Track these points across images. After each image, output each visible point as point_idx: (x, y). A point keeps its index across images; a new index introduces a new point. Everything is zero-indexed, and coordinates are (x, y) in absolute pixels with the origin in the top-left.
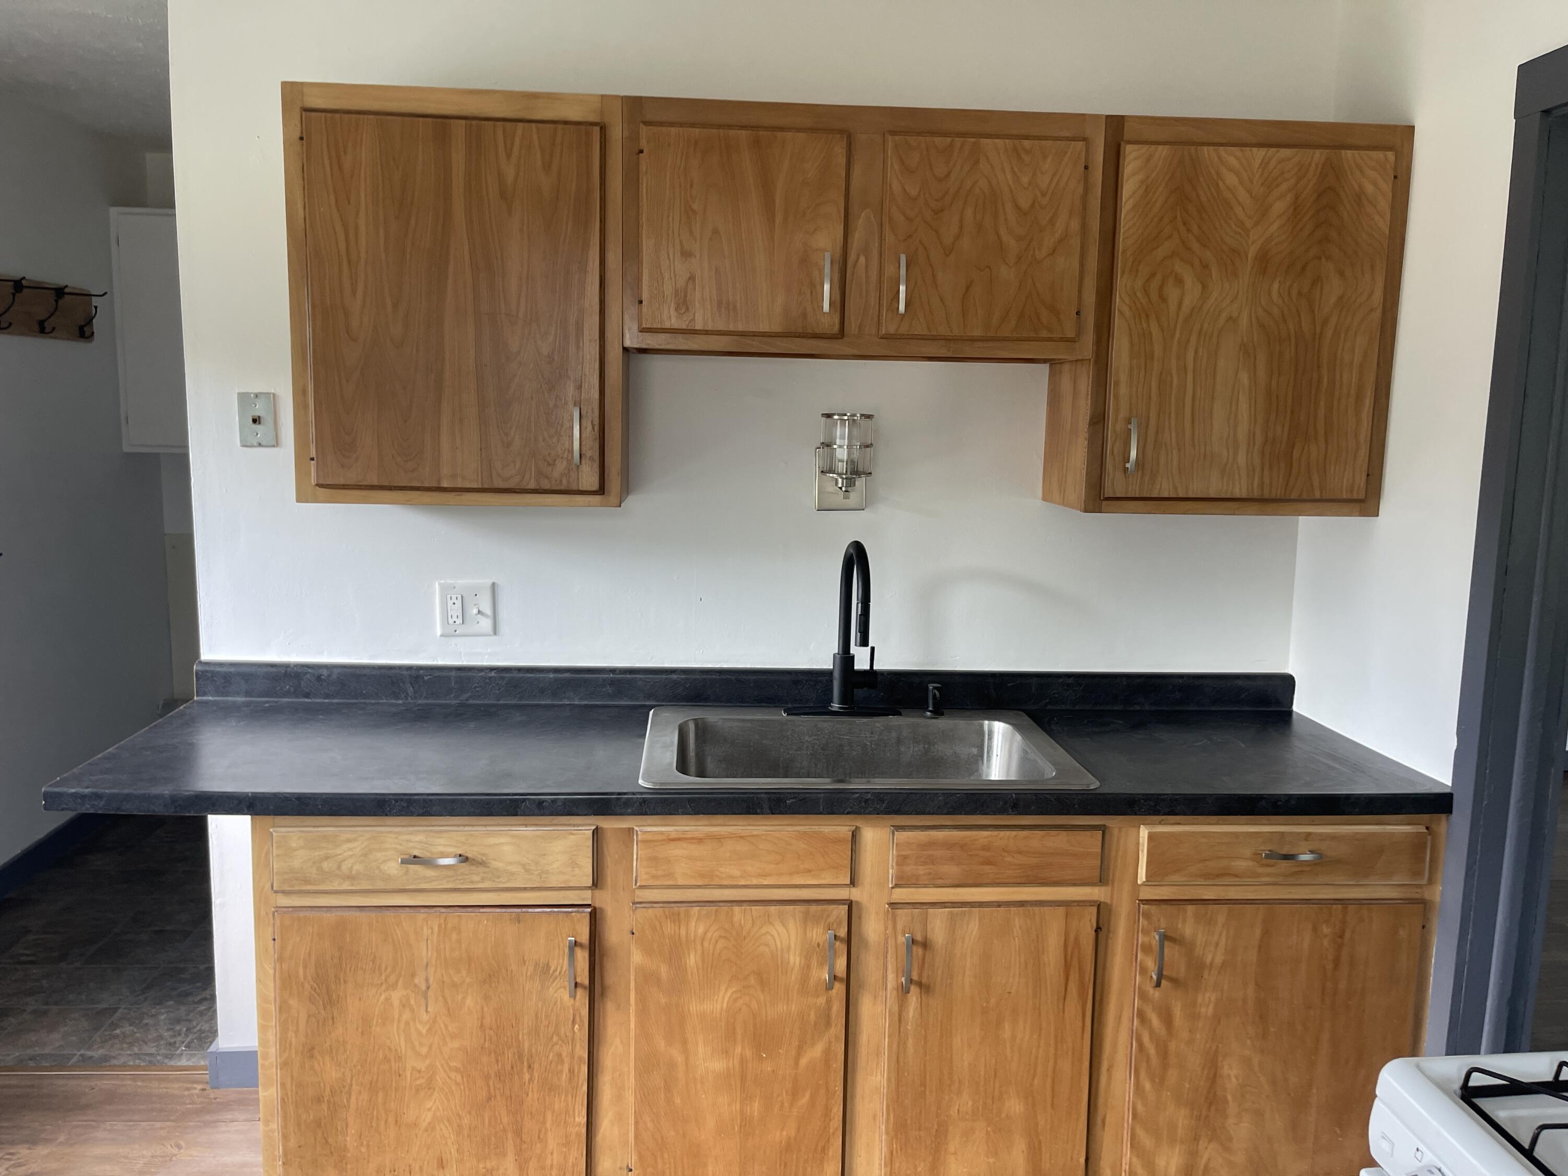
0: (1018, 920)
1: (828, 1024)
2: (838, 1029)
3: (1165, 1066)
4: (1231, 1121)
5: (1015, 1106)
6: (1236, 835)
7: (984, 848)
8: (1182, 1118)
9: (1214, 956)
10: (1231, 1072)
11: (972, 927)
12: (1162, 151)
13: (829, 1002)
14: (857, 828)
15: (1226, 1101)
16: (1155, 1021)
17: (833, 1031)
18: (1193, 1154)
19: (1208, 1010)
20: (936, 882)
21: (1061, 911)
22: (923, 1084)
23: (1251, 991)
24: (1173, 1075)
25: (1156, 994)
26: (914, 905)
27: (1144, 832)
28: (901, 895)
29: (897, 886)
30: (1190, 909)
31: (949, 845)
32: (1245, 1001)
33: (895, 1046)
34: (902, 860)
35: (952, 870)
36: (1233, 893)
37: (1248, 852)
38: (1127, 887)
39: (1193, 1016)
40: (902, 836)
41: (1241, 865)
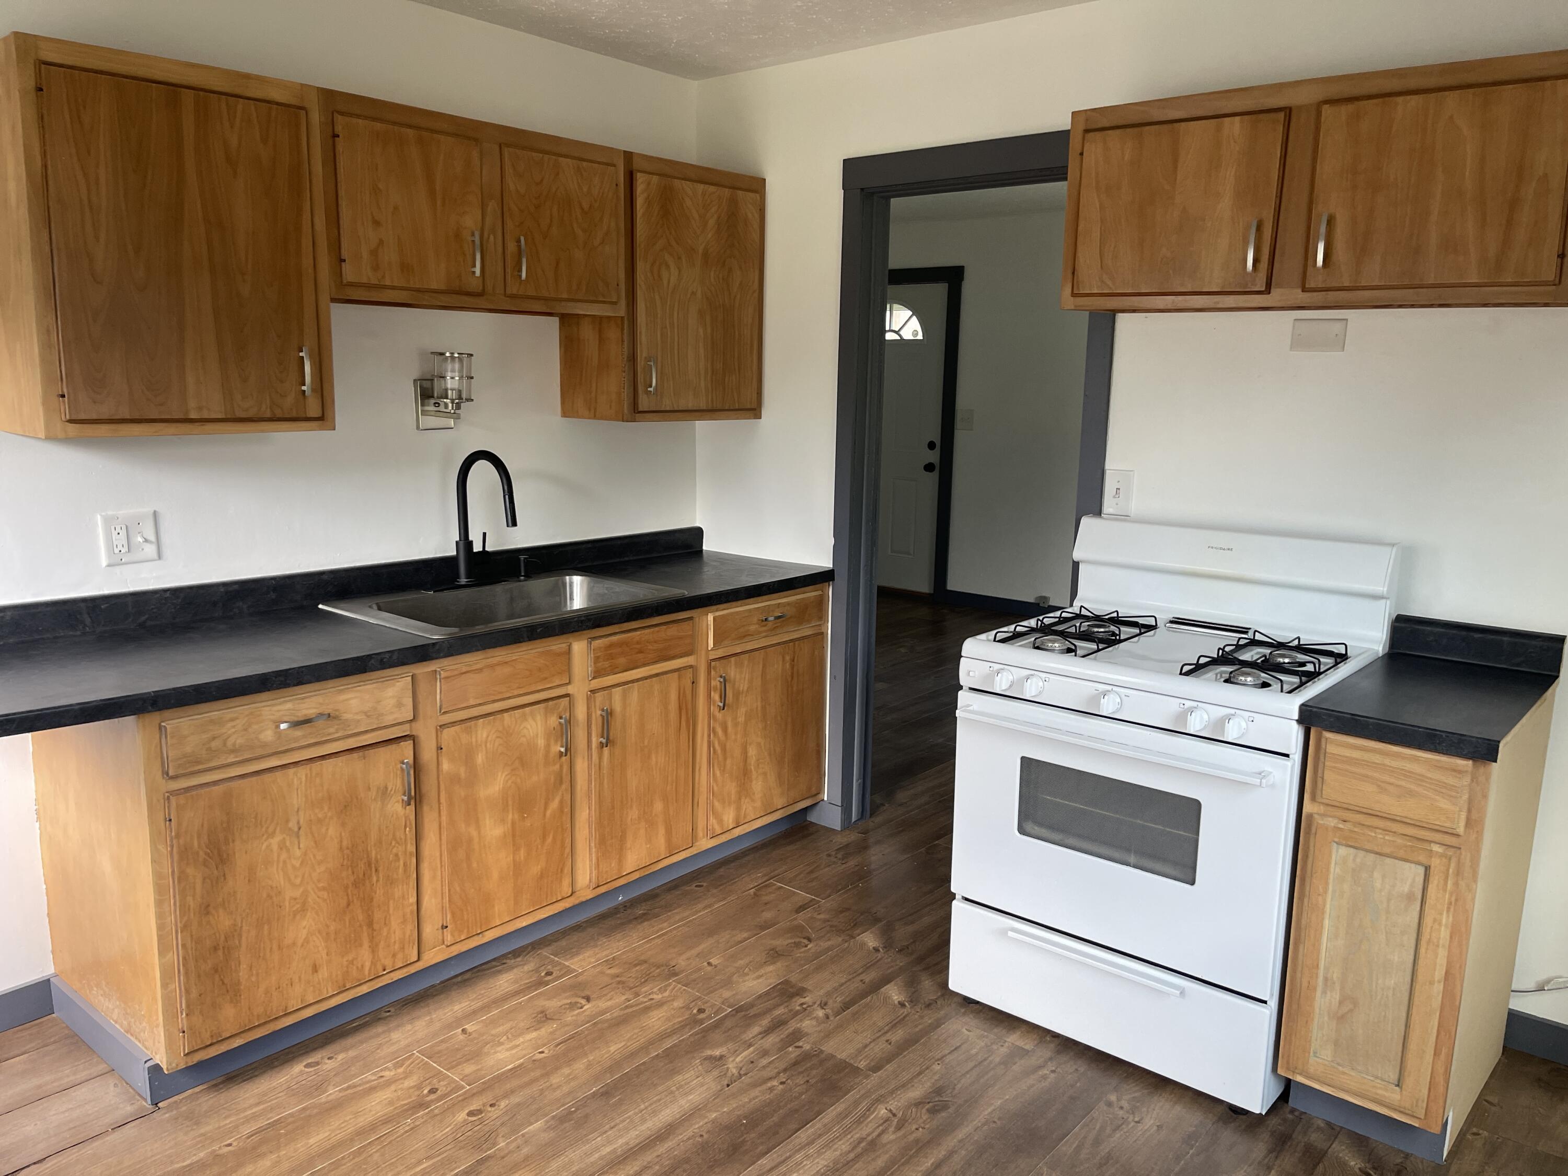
0: (655, 684)
1: (561, 783)
2: (566, 785)
3: (725, 759)
4: (754, 782)
5: (658, 806)
6: (750, 610)
7: (638, 643)
8: (732, 788)
9: (743, 686)
10: (752, 752)
11: (635, 695)
12: (655, 179)
13: (561, 766)
14: (571, 644)
15: (751, 771)
16: (719, 731)
17: (564, 786)
18: (738, 809)
19: (741, 719)
20: (614, 671)
21: (676, 675)
22: (613, 808)
23: (759, 704)
24: (729, 761)
25: (719, 715)
26: (604, 689)
27: (710, 617)
28: (596, 683)
29: (594, 678)
30: (733, 659)
31: (621, 644)
32: (757, 708)
33: (598, 786)
34: (597, 660)
35: (622, 661)
36: (750, 646)
37: (755, 620)
38: (703, 653)
39: (736, 725)
40: (597, 643)
41: (753, 628)
